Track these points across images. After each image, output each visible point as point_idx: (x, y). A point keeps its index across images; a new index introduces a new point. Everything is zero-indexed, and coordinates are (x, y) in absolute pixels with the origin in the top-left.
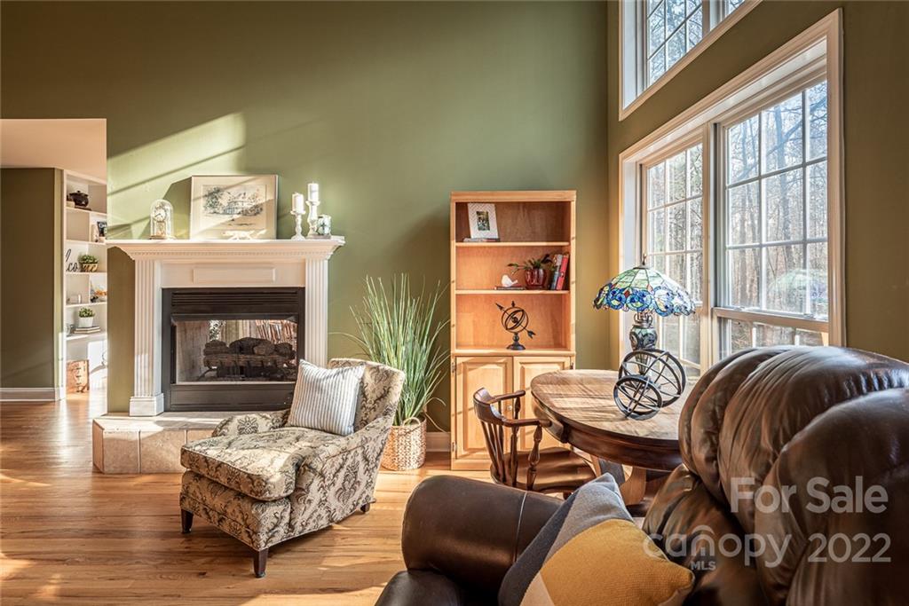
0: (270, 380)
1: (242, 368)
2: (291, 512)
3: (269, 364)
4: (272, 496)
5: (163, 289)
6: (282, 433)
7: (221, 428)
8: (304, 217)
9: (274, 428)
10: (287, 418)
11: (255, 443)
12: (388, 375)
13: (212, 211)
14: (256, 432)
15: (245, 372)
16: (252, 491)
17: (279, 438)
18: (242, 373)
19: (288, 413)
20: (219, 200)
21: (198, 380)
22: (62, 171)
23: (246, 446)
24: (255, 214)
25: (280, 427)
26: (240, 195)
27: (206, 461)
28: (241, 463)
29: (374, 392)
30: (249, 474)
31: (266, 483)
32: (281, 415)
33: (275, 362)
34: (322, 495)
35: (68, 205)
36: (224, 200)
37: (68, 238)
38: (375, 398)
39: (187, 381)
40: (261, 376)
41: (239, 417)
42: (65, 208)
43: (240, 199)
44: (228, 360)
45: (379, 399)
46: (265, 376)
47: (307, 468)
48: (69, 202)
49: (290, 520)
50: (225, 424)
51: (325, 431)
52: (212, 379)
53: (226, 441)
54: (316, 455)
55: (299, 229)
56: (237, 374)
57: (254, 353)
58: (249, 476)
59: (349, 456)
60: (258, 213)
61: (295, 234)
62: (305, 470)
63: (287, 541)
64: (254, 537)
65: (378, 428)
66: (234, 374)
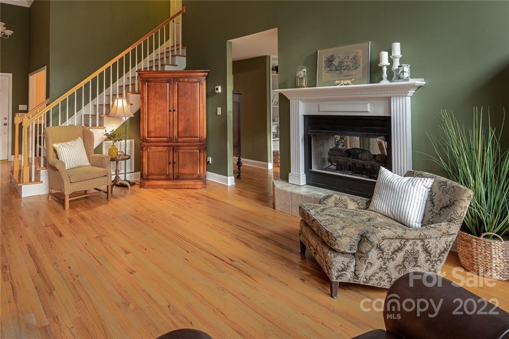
0: (369, 178)
1: (350, 166)
2: (356, 266)
3: (369, 167)
4: (339, 249)
5: (304, 116)
6: (360, 213)
7: (324, 200)
8: (389, 68)
9: (359, 208)
10: (369, 204)
11: (338, 214)
12: (454, 190)
13: (329, 69)
14: (346, 208)
15: (352, 169)
16: (328, 241)
17: (357, 215)
18: (350, 170)
19: (370, 201)
20: (333, 62)
21: (324, 170)
22: (269, 56)
23: (332, 214)
24: (355, 69)
25: (364, 209)
26: (345, 57)
27: (308, 216)
28: (325, 223)
29: (441, 201)
30: (327, 231)
31: (336, 240)
32: (365, 202)
33: (373, 166)
34: (382, 264)
35: (272, 73)
36: (336, 63)
37: (273, 89)
38: (441, 206)
39: (319, 169)
40: (363, 174)
41: (335, 196)
42: (271, 74)
43: (346, 60)
44: (342, 160)
45: (445, 207)
46: (366, 174)
47: (366, 240)
48: (274, 71)
49: (355, 270)
50: (326, 198)
51: (397, 221)
52: (333, 170)
53: (322, 208)
54: (373, 233)
55: (385, 75)
56: (347, 170)
57: (358, 158)
58: (327, 232)
59: (408, 244)
60: (357, 68)
61: (382, 79)
62: (364, 241)
63: (353, 283)
64: (329, 270)
65: (440, 231)
66: (345, 169)
